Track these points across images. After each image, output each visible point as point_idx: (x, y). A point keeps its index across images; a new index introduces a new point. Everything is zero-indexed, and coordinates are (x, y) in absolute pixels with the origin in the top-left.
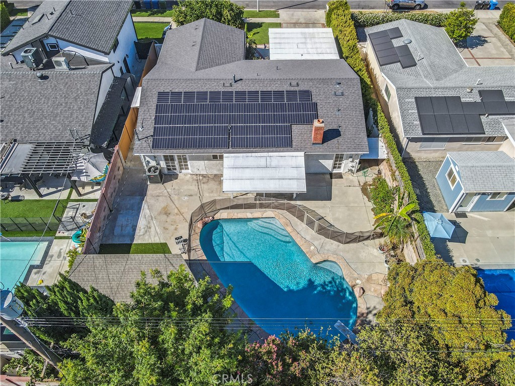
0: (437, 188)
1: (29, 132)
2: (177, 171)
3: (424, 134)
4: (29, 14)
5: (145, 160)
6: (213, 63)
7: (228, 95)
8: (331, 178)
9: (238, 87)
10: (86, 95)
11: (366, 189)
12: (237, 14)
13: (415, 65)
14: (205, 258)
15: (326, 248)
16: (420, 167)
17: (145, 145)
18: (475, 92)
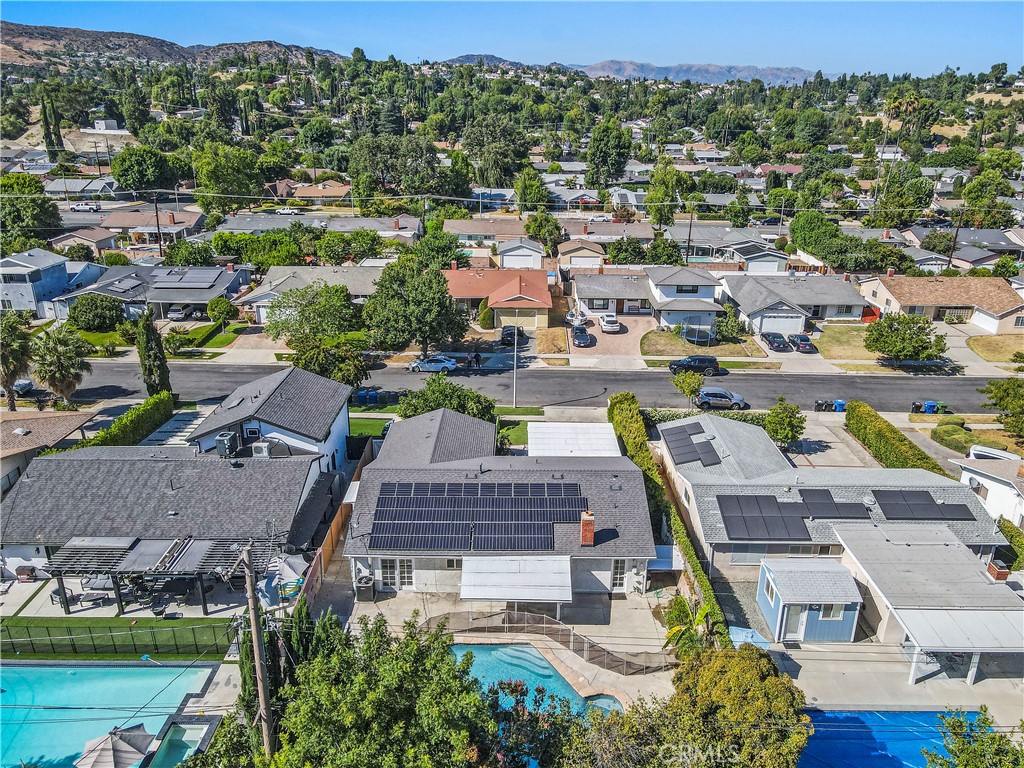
0: (759, 613)
1: (210, 528)
2: (396, 588)
3: (731, 539)
4: (198, 408)
5: (356, 566)
6: (451, 456)
7: (471, 488)
8: (611, 599)
9: (486, 479)
10: (289, 485)
11: (659, 612)
12: (486, 407)
13: (719, 462)
15: (601, 680)
16: (735, 589)
17: (359, 544)
18: (795, 491)
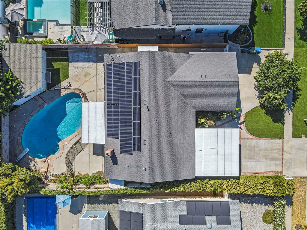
9: (143, 109)
10: (139, 19)
14: (61, 95)
15: (66, 149)
